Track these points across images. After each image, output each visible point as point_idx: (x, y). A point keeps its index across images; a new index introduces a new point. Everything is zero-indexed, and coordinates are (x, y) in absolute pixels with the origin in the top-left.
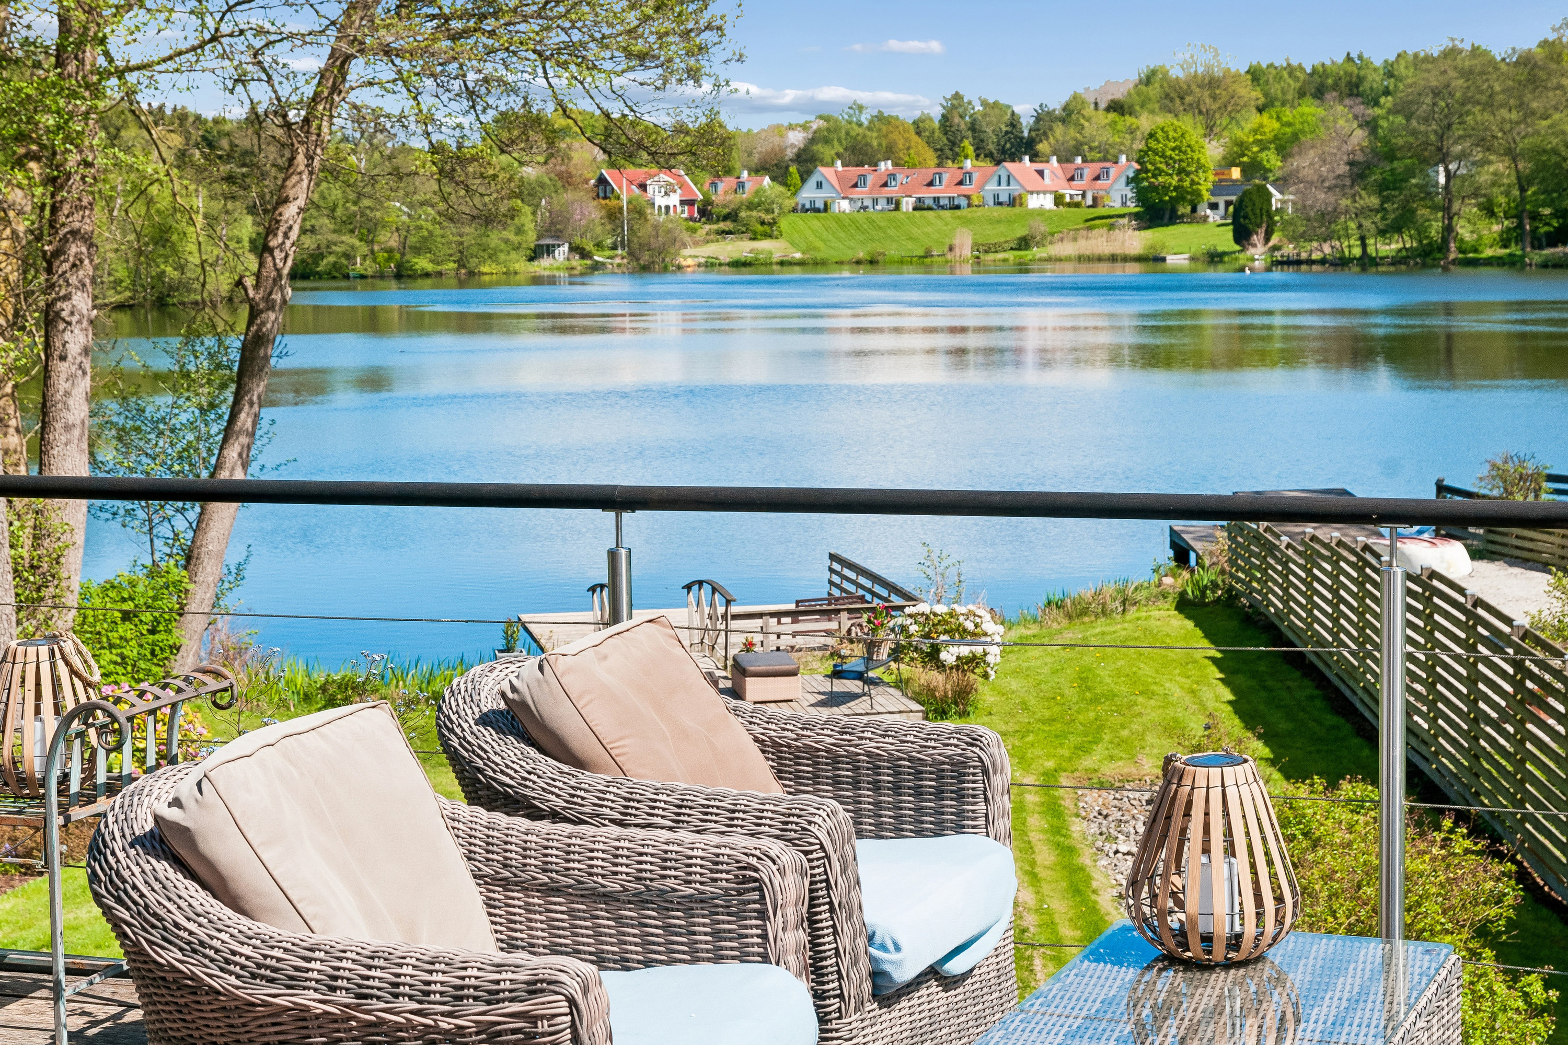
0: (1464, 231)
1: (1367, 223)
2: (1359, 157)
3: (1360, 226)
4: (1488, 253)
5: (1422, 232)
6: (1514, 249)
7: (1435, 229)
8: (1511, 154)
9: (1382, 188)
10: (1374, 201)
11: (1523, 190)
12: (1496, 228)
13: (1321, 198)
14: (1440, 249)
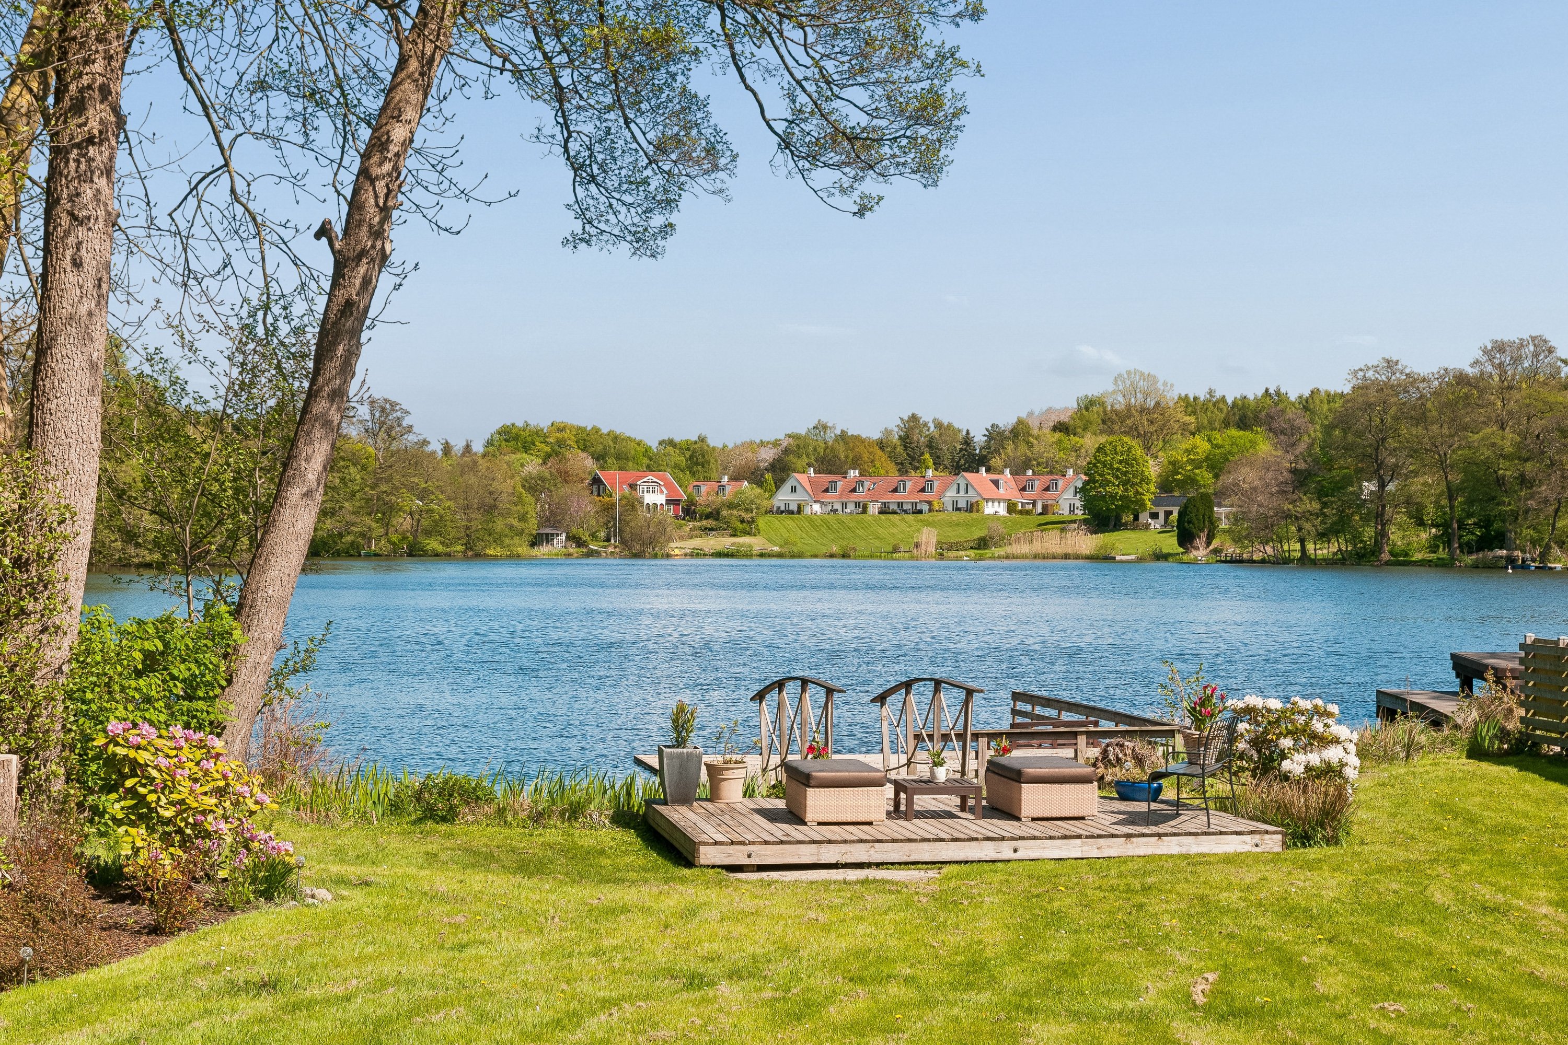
0: (1395, 536)
1: (1307, 526)
2: (1302, 466)
3: (1300, 529)
4: (1418, 556)
5: (1356, 537)
6: (1442, 554)
7: (1369, 533)
8: (1442, 465)
9: (1321, 494)
10: (1315, 506)
11: (1451, 498)
12: (1424, 535)
13: (1265, 503)
14: (1373, 553)
